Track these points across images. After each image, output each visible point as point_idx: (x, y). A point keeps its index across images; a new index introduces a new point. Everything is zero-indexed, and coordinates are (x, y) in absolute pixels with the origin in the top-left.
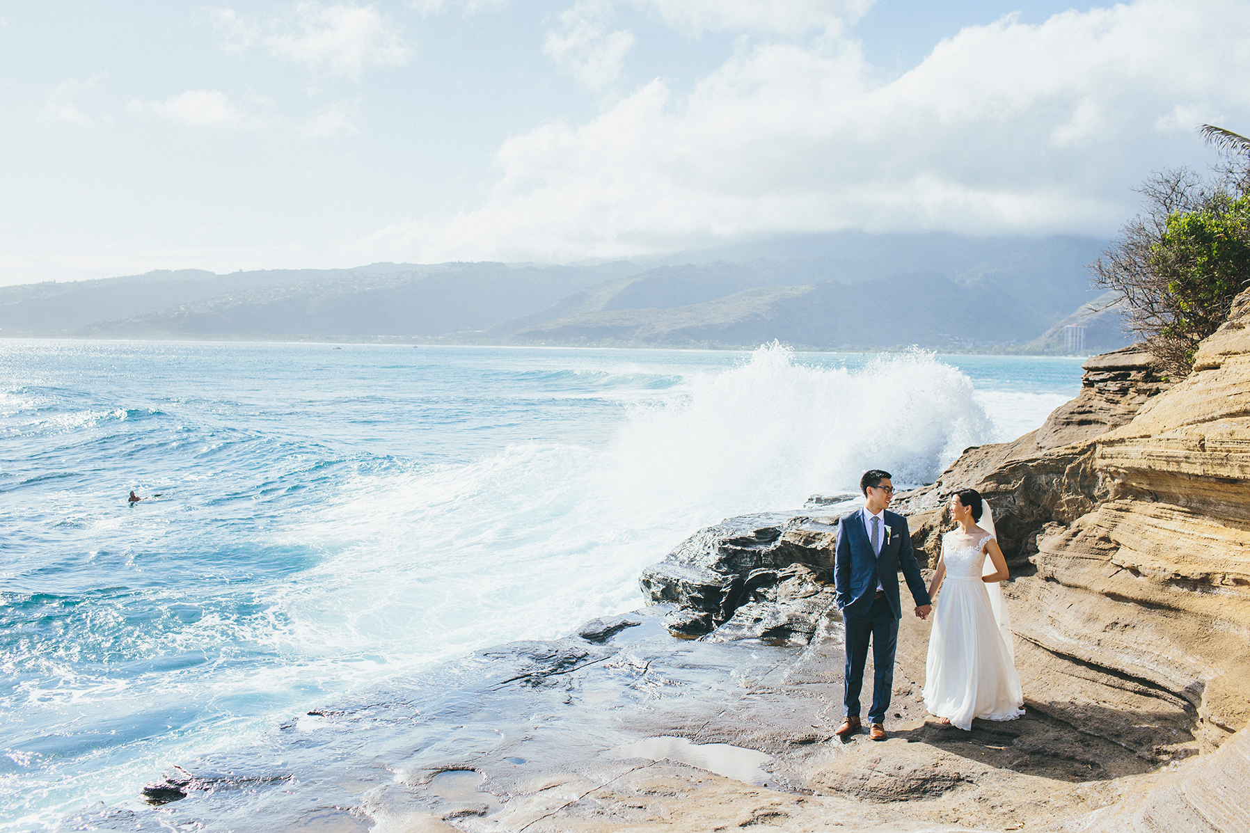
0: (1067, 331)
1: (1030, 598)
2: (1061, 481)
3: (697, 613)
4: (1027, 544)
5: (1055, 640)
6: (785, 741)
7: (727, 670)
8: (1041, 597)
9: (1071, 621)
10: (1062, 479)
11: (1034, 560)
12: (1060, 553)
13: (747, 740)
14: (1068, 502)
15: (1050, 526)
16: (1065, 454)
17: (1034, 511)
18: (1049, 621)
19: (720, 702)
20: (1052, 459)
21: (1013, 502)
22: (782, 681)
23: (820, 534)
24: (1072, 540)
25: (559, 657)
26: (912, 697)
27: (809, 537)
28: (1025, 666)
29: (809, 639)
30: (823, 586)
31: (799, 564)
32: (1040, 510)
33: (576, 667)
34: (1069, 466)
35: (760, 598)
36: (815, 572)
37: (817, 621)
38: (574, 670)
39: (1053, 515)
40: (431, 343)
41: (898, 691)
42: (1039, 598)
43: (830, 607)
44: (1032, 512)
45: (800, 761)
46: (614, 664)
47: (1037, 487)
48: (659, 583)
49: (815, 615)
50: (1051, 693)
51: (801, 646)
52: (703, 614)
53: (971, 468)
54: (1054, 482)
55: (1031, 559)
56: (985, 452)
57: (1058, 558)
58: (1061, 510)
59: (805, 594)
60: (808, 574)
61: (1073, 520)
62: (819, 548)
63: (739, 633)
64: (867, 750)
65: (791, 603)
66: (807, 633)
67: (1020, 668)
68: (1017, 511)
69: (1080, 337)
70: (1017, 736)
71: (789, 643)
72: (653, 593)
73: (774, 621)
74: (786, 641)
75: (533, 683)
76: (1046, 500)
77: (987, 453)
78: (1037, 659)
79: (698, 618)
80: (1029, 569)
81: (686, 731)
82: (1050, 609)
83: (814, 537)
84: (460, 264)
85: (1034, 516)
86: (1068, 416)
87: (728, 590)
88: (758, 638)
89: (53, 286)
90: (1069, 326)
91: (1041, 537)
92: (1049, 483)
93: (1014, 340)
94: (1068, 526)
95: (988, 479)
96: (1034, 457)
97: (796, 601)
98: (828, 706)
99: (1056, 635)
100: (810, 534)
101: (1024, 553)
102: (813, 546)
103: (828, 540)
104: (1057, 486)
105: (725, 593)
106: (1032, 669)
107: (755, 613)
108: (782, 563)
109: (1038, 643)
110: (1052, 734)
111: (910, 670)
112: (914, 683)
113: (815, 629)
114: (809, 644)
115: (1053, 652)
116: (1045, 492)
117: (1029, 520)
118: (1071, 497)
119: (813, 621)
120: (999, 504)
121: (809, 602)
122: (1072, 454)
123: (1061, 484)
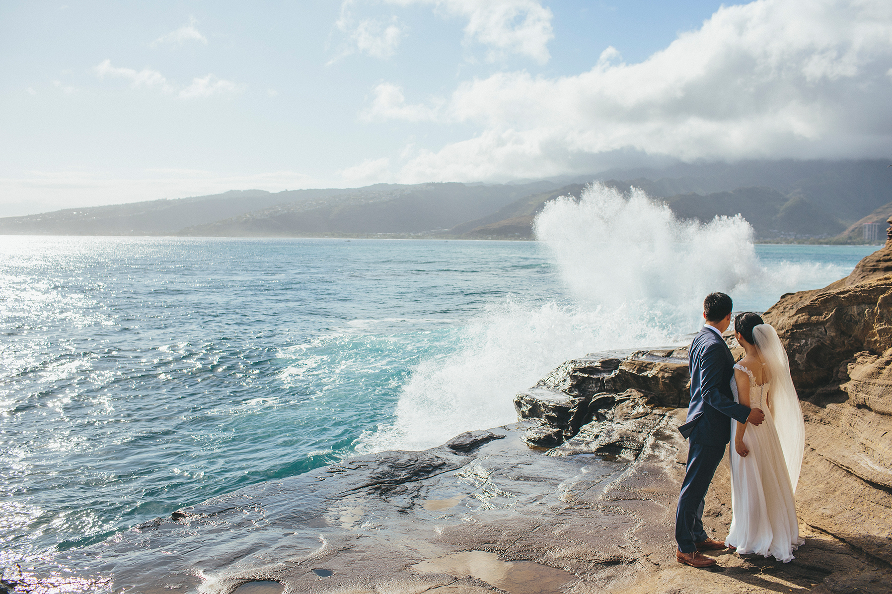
0: (865, 227)
1: (841, 424)
2: (873, 311)
3: (551, 429)
4: (838, 372)
5: (868, 469)
6: (590, 561)
7: (556, 482)
8: (853, 423)
9: (886, 449)
10: (874, 309)
11: (845, 388)
12: (873, 381)
13: (554, 558)
14: (880, 332)
15: (861, 355)
16: (877, 285)
17: (846, 341)
18: (862, 448)
19: (537, 517)
20: (864, 290)
21: (824, 333)
22: (600, 497)
23: (651, 363)
24: (885, 368)
25: (417, 465)
26: (722, 519)
27: (642, 366)
28: (837, 493)
29: (637, 456)
30: (652, 409)
31: (633, 390)
32: (851, 340)
33: (431, 475)
34: (882, 296)
35: (601, 418)
36: (646, 396)
37: (645, 439)
38: (427, 478)
39: (864, 345)
40: (413, 238)
41: (708, 512)
42: (850, 424)
43: (658, 427)
44: (844, 342)
45: (601, 584)
46: (462, 473)
47: (848, 317)
48: (527, 403)
49: (644, 435)
50: (866, 525)
51: (629, 461)
52: (556, 430)
53: (787, 310)
54: (866, 312)
55: (842, 387)
56: (799, 296)
57: (871, 386)
58: (873, 339)
59: (636, 415)
60: (640, 398)
61: (885, 349)
62: (650, 376)
63: (578, 448)
64: (668, 579)
65: (624, 423)
66: (635, 450)
67: (831, 495)
68: (828, 342)
69: (875, 231)
70: (828, 573)
71: (619, 458)
72: (523, 412)
73: (607, 439)
74: (617, 456)
75: (384, 490)
76: (857, 331)
77: (801, 297)
78: (850, 486)
79: (551, 433)
80: (841, 397)
81: (497, 546)
82: (863, 436)
83: (646, 366)
84: (433, 184)
85: (845, 346)
86: (874, 263)
87: (575, 410)
88: (592, 453)
89: (165, 202)
90: (866, 224)
91: (852, 366)
92: (861, 314)
93: (825, 234)
94: (880, 355)
95: (800, 311)
96: (845, 290)
97: (628, 422)
98: (639, 525)
99: (870, 463)
100: (642, 363)
101: (834, 381)
102: (645, 374)
103: (658, 368)
104: (869, 316)
105: (572, 413)
106: (844, 497)
107: (596, 431)
108: (620, 389)
109: (850, 470)
110: (868, 574)
111: (721, 491)
112: (724, 504)
113: (643, 446)
114: (635, 460)
115: (866, 481)
116: (856, 323)
117: (840, 349)
118: (884, 327)
119: (641, 439)
120: (811, 334)
121: (639, 423)
122: (885, 284)
123: (873, 314)
